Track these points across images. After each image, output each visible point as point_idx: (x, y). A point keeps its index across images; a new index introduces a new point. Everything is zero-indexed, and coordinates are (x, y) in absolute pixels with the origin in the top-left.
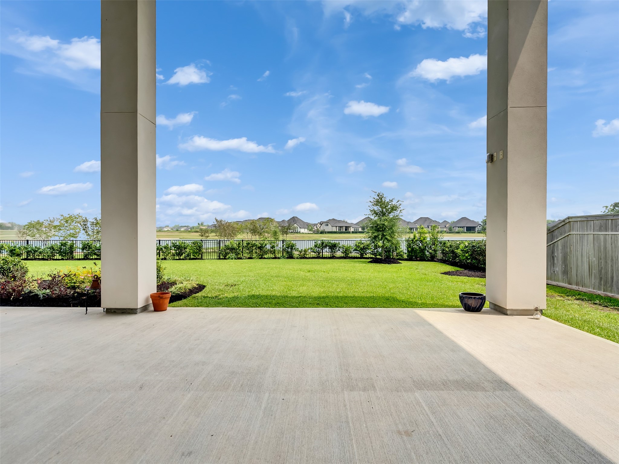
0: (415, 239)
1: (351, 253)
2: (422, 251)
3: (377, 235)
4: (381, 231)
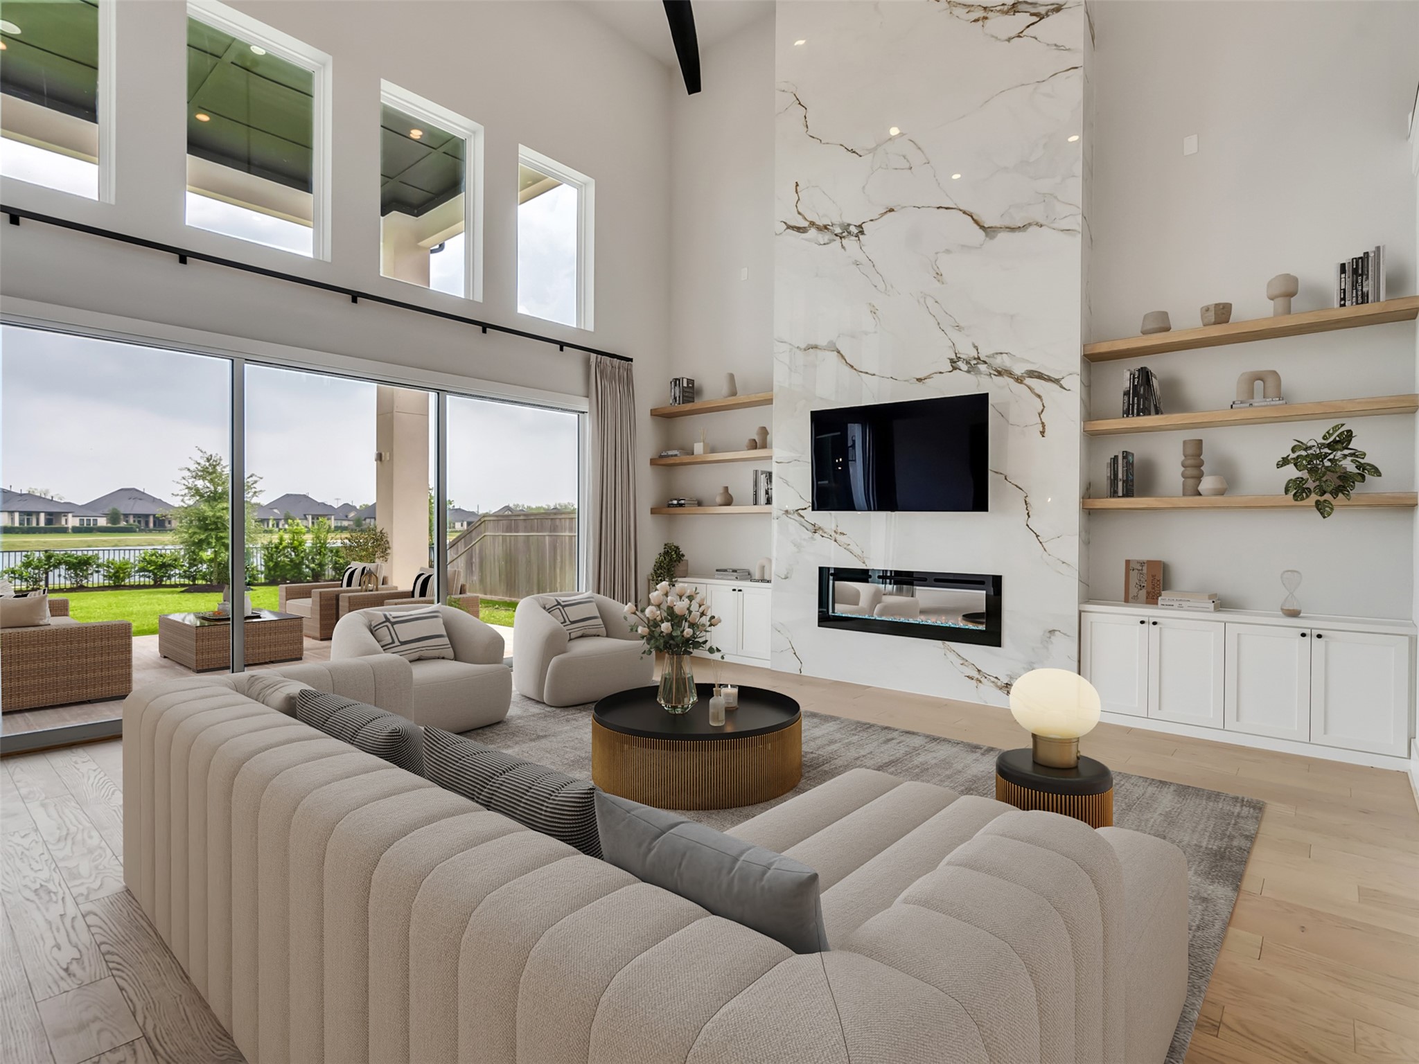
0: (281, 544)
1: (129, 576)
2: (297, 566)
3: (203, 537)
4: (212, 530)
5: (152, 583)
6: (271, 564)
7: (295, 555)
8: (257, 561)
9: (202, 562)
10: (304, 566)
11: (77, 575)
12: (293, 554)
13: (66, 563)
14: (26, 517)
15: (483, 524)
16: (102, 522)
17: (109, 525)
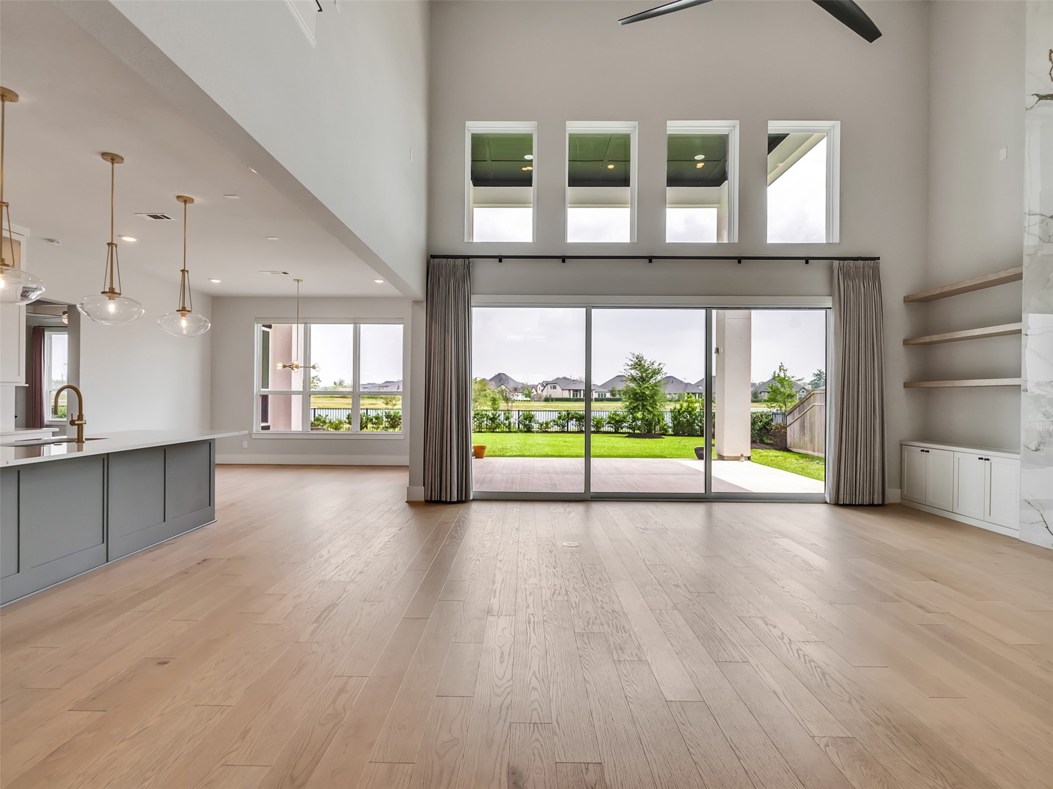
0: (681, 409)
1: (603, 426)
2: (690, 424)
3: (635, 405)
4: (640, 400)
5: (614, 431)
6: (676, 422)
7: (690, 417)
8: (668, 420)
9: (638, 419)
10: (696, 425)
11: (580, 424)
12: (688, 416)
13: (576, 418)
14: (575, 393)
15: (812, 397)
16: (608, 395)
17: (611, 397)
